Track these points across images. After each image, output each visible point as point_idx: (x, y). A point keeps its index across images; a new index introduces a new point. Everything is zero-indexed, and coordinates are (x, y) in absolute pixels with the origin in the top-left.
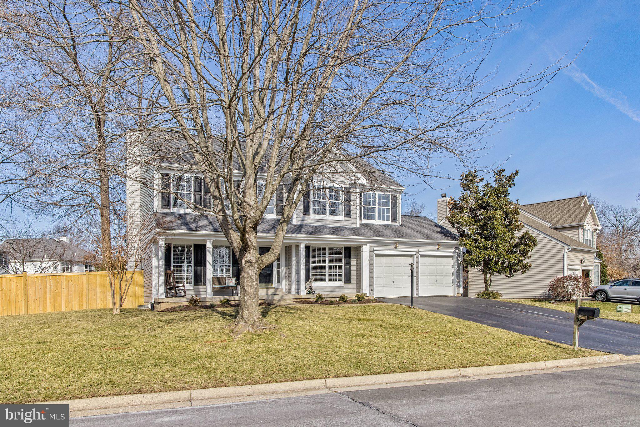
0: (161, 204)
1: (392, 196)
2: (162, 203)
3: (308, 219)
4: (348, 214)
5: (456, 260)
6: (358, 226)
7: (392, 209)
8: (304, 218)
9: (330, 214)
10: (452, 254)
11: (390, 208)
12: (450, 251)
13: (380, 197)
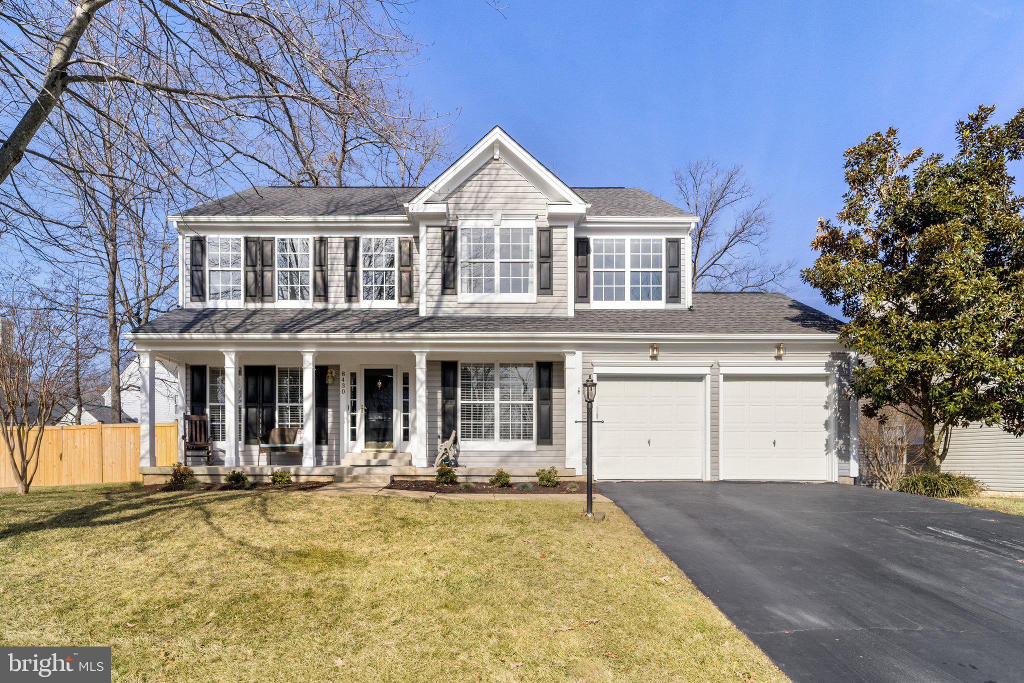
0: (189, 294)
1: (669, 241)
2: (192, 292)
3: (451, 304)
4: (545, 287)
5: (835, 386)
6: (571, 314)
7: (668, 272)
8: (440, 302)
9: (504, 289)
10: (821, 371)
11: (663, 269)
12: (817, 363)
13: (635, 248)
